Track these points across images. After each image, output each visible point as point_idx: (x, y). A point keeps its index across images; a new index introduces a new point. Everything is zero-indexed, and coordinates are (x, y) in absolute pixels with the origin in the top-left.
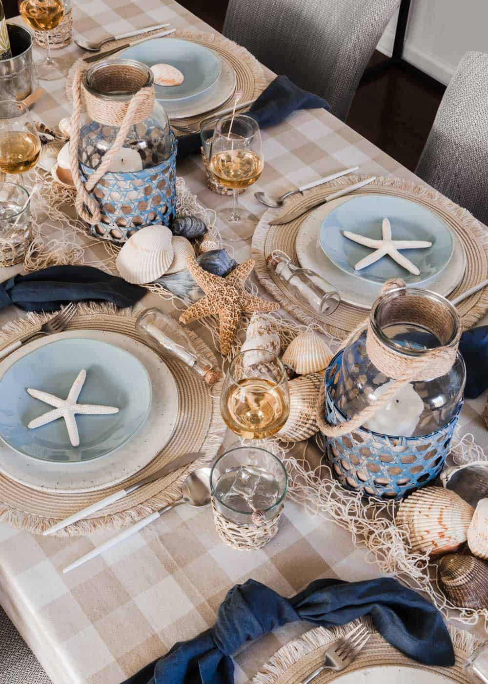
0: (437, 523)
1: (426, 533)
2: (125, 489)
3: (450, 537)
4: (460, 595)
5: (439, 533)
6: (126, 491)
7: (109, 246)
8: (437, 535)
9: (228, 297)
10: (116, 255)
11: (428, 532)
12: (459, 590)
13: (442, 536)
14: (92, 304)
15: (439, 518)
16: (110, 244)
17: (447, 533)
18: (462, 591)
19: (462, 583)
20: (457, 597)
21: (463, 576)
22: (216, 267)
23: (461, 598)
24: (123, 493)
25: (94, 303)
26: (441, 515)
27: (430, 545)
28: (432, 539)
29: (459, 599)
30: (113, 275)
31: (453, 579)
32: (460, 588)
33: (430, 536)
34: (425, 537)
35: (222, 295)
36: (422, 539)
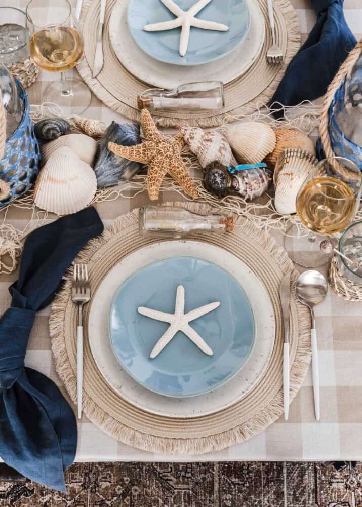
2: (284, 342)
6: (286, 342)
7: (20, 203)
9: (167, 153)
10: (33, 205)
14: (80, 254)
16: (19, 201)
22: (129, 140)
24: (287, 346)
25: (81, 252)
30: (55, 220)
35: (163, 155)
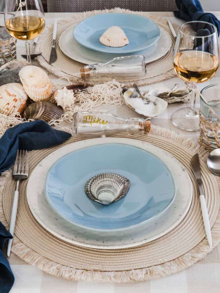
0: (9, 97)
1: (7, 105)
3: (20, 99)
4: (47, 117)
5: (14, 100)
8: (13, 101)
11: (8, 104)
12: (45, 115)
13: (15, 100)
15: (7, 93)
17: (17, 98)
18: (46, 115)
19: (43, 111)
20: (46, 119)
21: (41, 108)
23: (48, 118)
26: (6, 91)
27: (14, 109)
28: (13, 106)
29: (48, 119)
31: (38, 113)
32: (44, 114)
33: (10, 105)
34: (9, 107)
36: (8, 109)
